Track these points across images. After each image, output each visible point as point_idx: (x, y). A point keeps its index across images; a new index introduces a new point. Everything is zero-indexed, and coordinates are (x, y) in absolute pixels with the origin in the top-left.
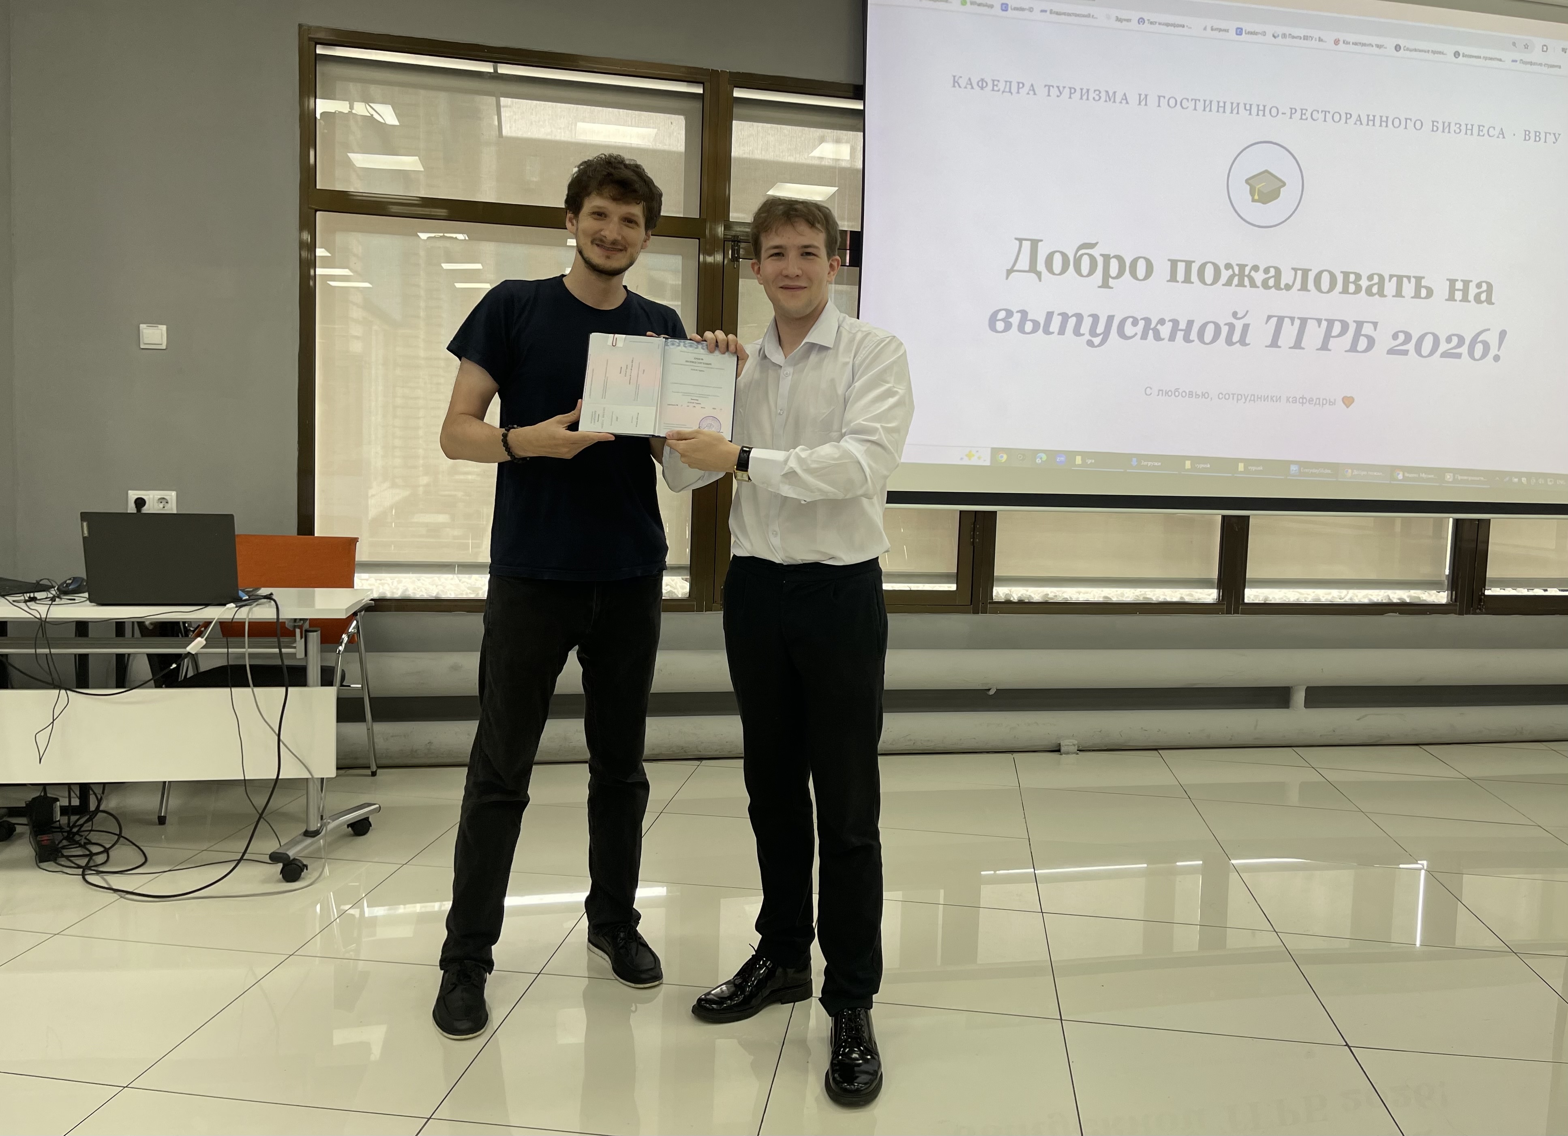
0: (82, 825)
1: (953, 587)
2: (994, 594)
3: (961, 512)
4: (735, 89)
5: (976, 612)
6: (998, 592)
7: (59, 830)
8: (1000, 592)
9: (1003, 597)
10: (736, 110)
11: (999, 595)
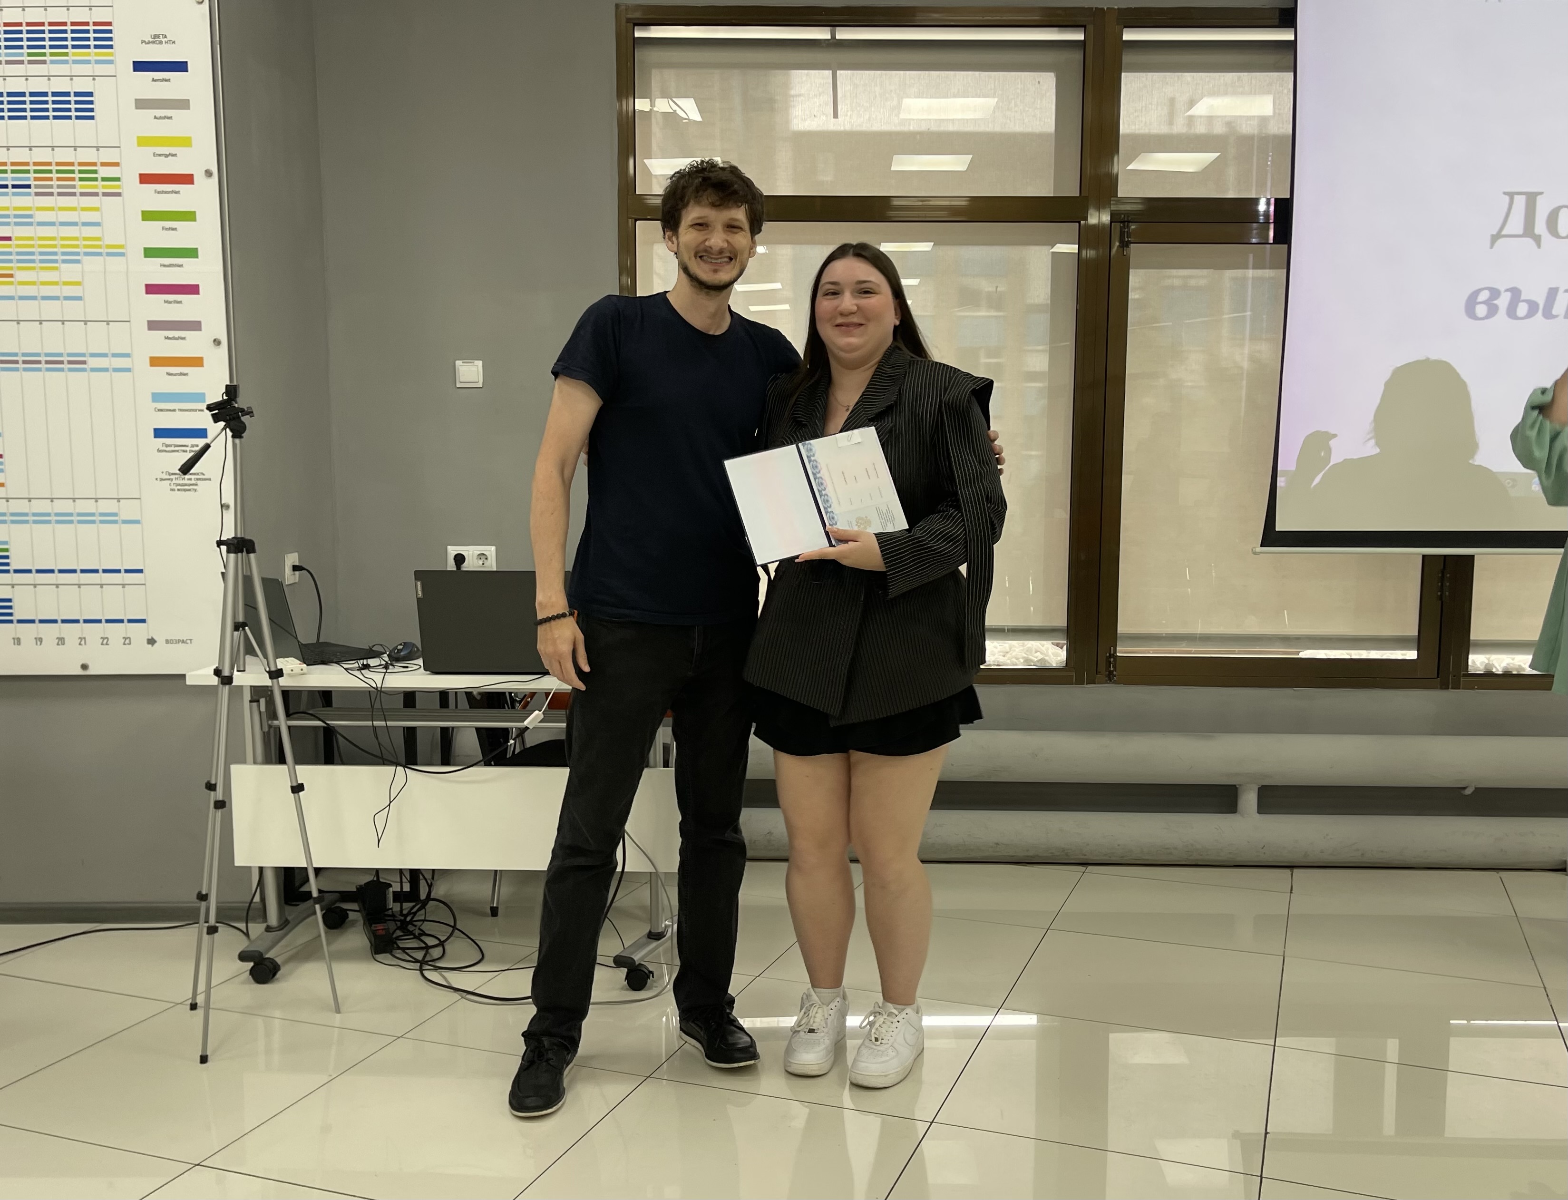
0: (415, 914)
1: (1412, 655)
2: (1470, 663)
3: (1424, 556)
4: (1125, 30)
5: (1444, 686)
6: (1473, 662)
7: (392, 918)
8: (1477, 661)
9: (1482, 667)
10: (1127, 58)
11: (1476, 665)
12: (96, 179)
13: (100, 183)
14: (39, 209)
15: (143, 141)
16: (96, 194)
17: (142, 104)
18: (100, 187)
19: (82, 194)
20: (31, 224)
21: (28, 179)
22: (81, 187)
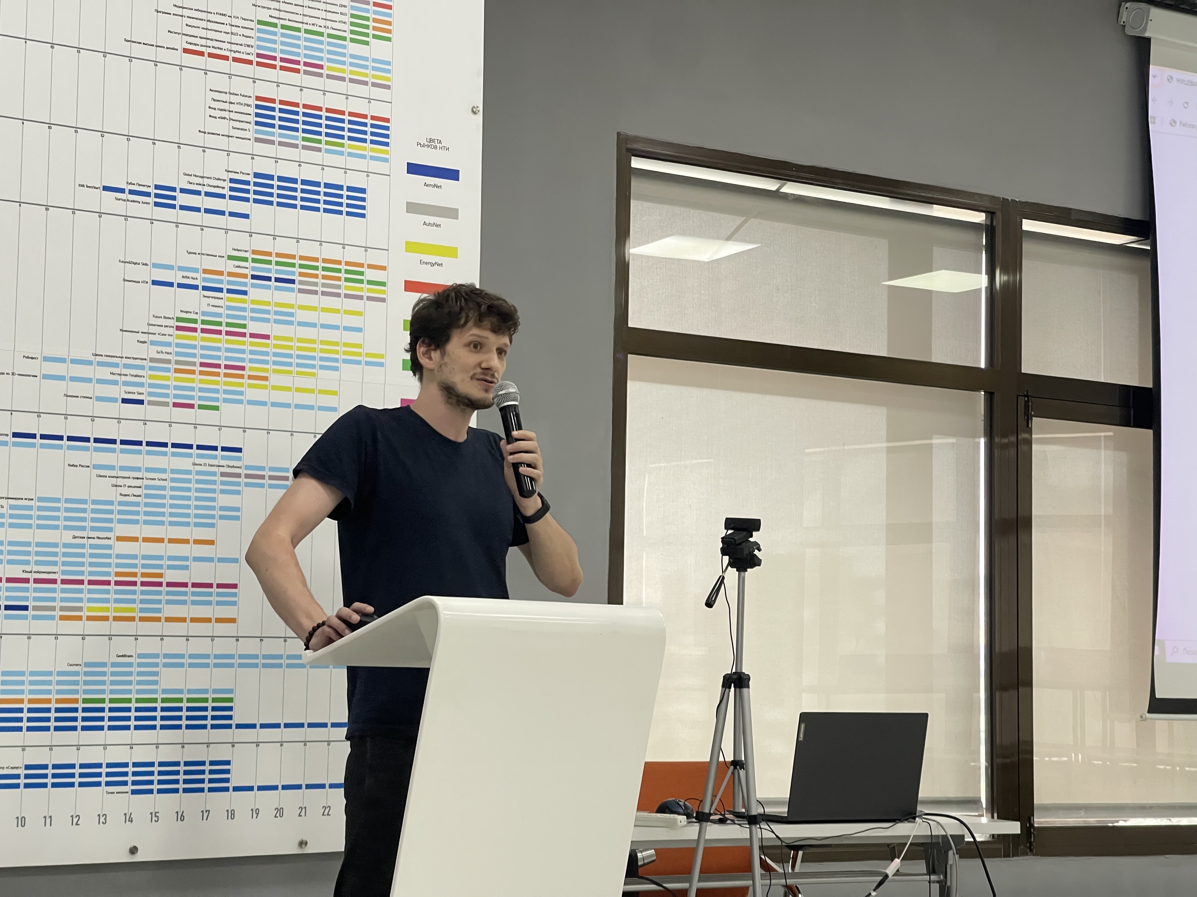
12: (361, 281)
13: (365, 286)
14: (301, 307)
15: (411, 247)
16: (361, 298)
17: (413, 208)
18: (365, 290)
19: (347, 296)
20: (291, 323)
21: (293, 273)
22: (345, 288)
